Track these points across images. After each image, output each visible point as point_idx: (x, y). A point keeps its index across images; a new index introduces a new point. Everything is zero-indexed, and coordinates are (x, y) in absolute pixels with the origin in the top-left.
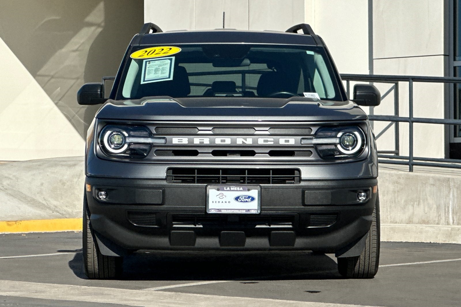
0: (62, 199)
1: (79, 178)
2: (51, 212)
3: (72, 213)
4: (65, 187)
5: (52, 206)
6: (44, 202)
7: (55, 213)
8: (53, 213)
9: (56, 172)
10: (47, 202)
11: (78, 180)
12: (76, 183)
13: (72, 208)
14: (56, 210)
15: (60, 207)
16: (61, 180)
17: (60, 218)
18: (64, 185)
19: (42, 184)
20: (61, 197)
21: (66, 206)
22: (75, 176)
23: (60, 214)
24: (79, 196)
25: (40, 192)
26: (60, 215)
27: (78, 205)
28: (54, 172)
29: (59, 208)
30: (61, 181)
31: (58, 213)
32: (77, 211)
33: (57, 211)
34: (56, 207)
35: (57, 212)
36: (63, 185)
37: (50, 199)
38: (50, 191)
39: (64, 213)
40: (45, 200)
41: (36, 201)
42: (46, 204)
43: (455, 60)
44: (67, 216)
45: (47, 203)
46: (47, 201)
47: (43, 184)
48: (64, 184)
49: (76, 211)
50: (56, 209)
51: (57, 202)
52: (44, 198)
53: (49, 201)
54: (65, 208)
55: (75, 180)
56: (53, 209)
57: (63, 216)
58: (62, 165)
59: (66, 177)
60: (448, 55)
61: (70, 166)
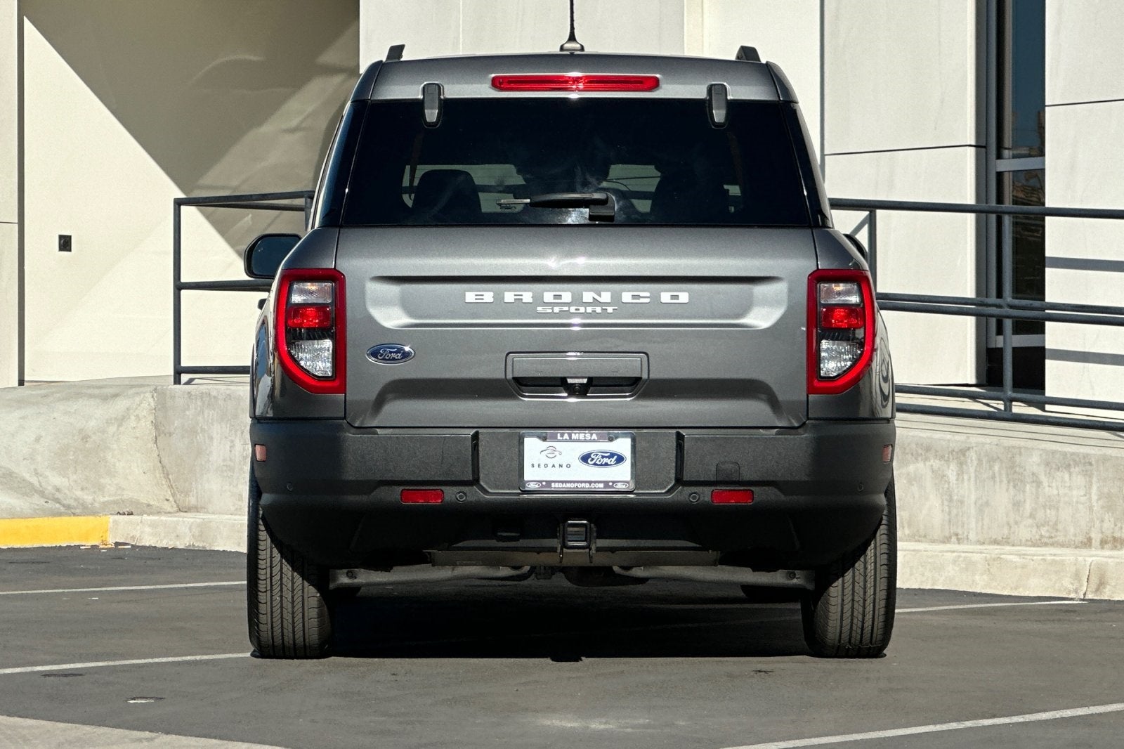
0: (75, 473)
1: (119, 426)
2: (42, 501)
3: (92, 504)
4: (87, 446)
5: (50, 488)
6: (34, 480)
7: (51, 505)
8: (46, 504)
9: (73, 411)
10: (40, 478)
11: (118, 429)
12: (113, 436)
13: (94, 492)
14: (56, 497)
15: (67, 491)
16: (83, 430)
17: (60, 514)
18: (87, 441)
19: (38, 439)
20: (75, 467)
21: (82, 489)
22: (113, 421)
23: (64, 506)
24: (114, 466)
25: (31, 458)
26: (62, 508)
27: (109, 487)
28: (70, 412)
29: (65, 494)
30: (81, 431)
31: (58, 505)
32: (106, 499)
33: (57, 499)
34: (58, 490)
35: (57, 501)
36: (85, 440)
37: (48, 473)
38: (53, 454)
39: (73, 503)
40: (37, 474)
41: (16, 477)
42: (37, 484)
43: (999, 156)
44: (78, 511)
45: (39, 482)
46: (41, 476)
47: (40, 439)
48: (85, 438)
49: (102, 499)
50: (58, 495)
51: (63, 480)
52: (35, 470)
53: (47, 477)
54: (79, 493)
55: (112, 429)
56: (50, 496)
57: (69, 511)
58: (91, 396)
59: (92, 423)
60: (984, 144)
61: (105, 399)
